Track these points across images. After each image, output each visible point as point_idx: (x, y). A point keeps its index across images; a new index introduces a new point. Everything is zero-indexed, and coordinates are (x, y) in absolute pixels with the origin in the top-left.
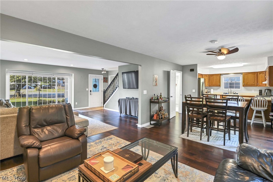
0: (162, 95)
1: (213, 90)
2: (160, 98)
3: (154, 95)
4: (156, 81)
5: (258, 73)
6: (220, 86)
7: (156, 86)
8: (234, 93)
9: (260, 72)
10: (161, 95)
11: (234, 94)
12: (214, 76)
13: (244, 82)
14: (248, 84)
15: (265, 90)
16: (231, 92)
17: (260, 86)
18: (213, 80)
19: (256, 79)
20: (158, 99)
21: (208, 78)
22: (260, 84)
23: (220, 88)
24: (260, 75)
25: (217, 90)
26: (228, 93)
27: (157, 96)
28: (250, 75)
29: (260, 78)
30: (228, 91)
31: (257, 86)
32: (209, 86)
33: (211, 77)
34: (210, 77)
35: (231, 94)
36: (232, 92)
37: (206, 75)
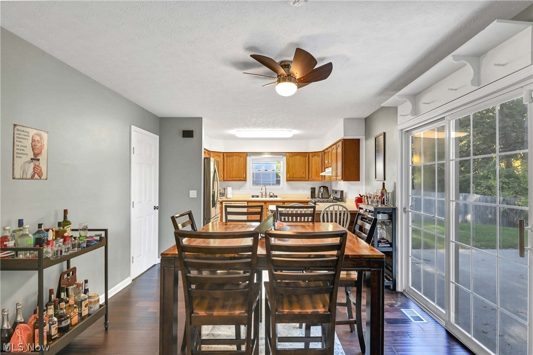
0: (69, 218)
1: (232, 189)
2: (59, 234)
3: (21, 223)
4: (36, 155)
5: (311, 155)
6: (245, 180)
7: (32, 177)
8: (272, 194)
9: (314, 154)
10: (65, 217)
11: (271, 197)
12: (234, 157)
13: (288, 172)
14: (295, 176)
15: (320, 187)
16: (266, 193)
17: (313, 180)
18: (233, 166)
19: (307, 166)
20: (40, 242)
21: (222, 160)
22: (313, 178)
23: (245, 184)
24: (313, 158)
25: (240, 189)
26: (260, 195)
27: (40, 226)
28: (298, 157)
29: (313, 165)
30: (262, 191)
31: (308, 181)
32: (224, 181)
33: (228, 159)
34: (225, 158)
35: (266, 197)
36: (268, 194)
37: (218, 154)
